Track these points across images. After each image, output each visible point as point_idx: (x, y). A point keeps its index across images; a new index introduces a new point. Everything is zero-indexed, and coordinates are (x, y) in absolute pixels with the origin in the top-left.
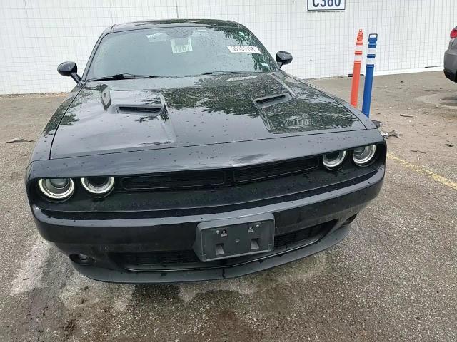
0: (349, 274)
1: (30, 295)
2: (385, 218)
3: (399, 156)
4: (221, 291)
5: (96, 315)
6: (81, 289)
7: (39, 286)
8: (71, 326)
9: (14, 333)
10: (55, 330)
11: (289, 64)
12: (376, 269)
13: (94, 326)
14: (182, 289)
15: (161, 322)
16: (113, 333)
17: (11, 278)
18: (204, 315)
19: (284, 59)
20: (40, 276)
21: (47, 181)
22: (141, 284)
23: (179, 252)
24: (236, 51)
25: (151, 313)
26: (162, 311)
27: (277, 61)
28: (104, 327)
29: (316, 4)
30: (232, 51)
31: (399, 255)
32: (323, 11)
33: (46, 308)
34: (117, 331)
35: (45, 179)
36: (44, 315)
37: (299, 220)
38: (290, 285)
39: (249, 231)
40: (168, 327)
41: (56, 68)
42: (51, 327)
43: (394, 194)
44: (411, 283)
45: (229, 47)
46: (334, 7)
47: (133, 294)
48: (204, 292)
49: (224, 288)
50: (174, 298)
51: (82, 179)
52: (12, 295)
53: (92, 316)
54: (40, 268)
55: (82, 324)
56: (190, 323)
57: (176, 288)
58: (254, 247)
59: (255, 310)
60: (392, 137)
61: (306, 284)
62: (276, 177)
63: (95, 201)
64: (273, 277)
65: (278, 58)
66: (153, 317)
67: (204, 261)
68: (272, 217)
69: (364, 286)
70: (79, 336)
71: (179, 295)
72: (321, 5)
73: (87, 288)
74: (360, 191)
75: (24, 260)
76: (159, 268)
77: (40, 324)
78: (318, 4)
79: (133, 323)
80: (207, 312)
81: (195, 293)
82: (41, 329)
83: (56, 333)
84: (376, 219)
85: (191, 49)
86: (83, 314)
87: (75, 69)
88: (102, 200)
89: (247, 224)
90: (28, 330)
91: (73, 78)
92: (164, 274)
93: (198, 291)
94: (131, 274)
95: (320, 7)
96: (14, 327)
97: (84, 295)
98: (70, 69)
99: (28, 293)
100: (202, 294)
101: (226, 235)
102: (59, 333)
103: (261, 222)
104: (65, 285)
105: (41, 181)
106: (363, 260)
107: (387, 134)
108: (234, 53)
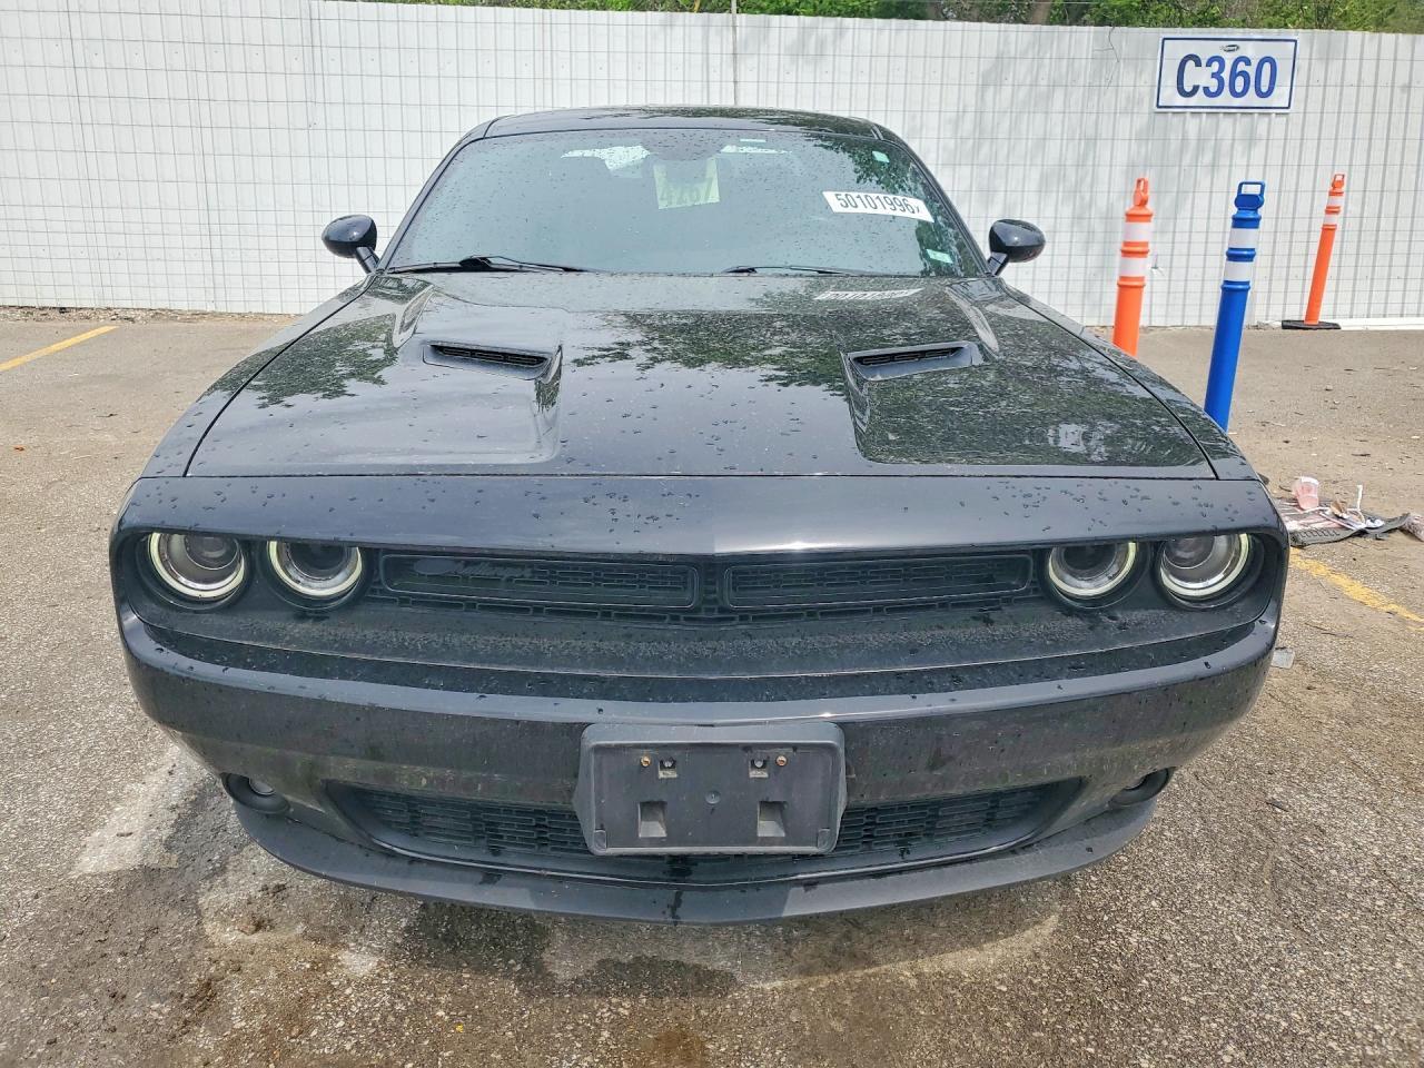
0: (1129, 980)
1: (123, 884)
2: (1306, 805)
3: (1409, 604)
4: (679, 965)
5: (282, 975)
6: (265, 888)
7: (153, 861)
8: (206, 997)
9: (45, 991)
10: (160, 999)
11: (1030, 263)
12: (1235, 980)
13: (269, 1007)
14: (560, 938)
15: (469, 1031)
16: (317, 1039)
17: (86, 824)
18: (606, 1034)
19: (1015, 245)
20: (166, 833)
21: (177, 540)
22: (440, 903)
23: (539, 812)
24: (850, 210)
25: (442, 999)
26: (482, 996)
27: (993, 249)
28: (296, 1016)
29: (1188, 88)
30: (836, 206)
31: (1333, 945)
32: (1214, 111)
33: (154, 930)
34: (330, 1037)
35: (167, 532)
36: (142, 948)
37: (937, 762)
38: (913, 982)
39: (753, 774)
40: (486, 1052)
41: (320, 232)
42: (150, 987)
43: (1359, 729)
44: (1355, 1050)
45: (829, 196)
46: (1251, 98)
47: (408, 929)
48: (627, 958)
49: (691, 956)
50: (526, 961)
51: (273, 546)
52: (74, 875)
53: (272, 975)
54: (173, 809)
55: (237, 998)
56: (555, 1053)
57: (544, 933)
58: (767, 828)
59: (775, 1045)
60: (1399, 536)
61: (967, 990)
62: (878, 610)
63: (302, 617)
64: (861, 947)
65: (996, 242)
66: (448, 1010)
67: (601, 852)
68: (832, 738)
69: (1175, 1032)
70: (216, 1030)
71: (546, 956)
72: (1206, 90)
73: (280, 888)
74: (1167, 689)
75: (139, 778)
76: (479, 856)
77: (121, 975)
78: (1196, 89)
79: (384, 1019)
80: (618, 1025)
81: (596, 956)
82: (121, 990)
83: (159, 1010)
84: (1273, 804)
85: (714, 197)
86: (248, 967)
87: (369, 238)
88: (320, 617)
89: (747, 748)
90: (84, 987)
91: (362, 262)
92: (491, 877)
93: (607, 953)
94: (393, 863)
95: (1200, 99)
96: (50, 973)
97: (269, 910)
98: (356, 234)
99: (117, 877)
100: (618, 964)
101: (672, 774)
102: (166, 1010)
103: (795, 747)
104: (223, 869)
105: (156, 537)
106: (1194, 943)
107: (1379, 523)
108: (841, 215)
